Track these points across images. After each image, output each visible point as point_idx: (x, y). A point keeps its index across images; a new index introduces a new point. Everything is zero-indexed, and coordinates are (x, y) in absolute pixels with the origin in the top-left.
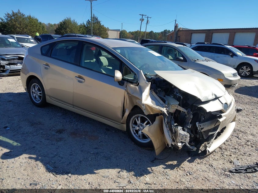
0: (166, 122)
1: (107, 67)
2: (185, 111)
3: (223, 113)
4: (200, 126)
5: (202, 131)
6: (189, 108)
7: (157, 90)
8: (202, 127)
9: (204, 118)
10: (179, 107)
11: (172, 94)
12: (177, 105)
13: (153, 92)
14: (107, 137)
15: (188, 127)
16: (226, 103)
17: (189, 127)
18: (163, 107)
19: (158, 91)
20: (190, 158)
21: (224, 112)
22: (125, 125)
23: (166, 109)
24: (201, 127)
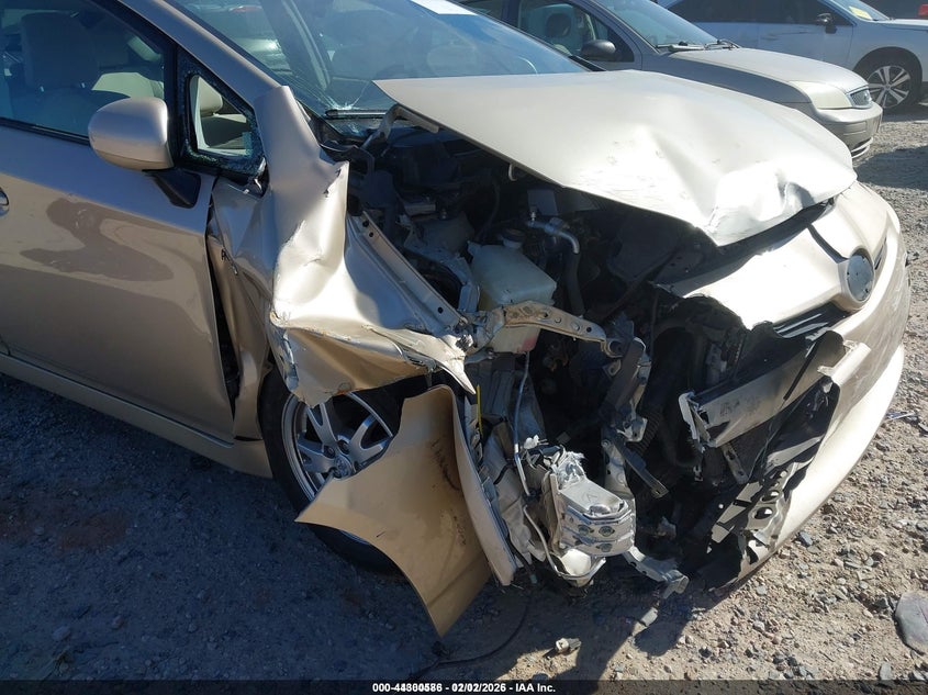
0: (471, 426)
1: (217, 115)
2: (597, 335)
3: (847, 314)
4: (705, 416)
5: (720, 440)
6: (623, 315)
7: (402, 211)
8: (715, 422)
9: (724, 365)
10: (559, 313)
11: (513, 232)
12: (539, 307)
13: (374, 227)
14: (179, 516)
15: (628, 433)
16: (861, 252)
17: (635, 435)
18: (440, 334)
19: (412, 217)
20: (651, 616)
21: (849, 308)
22: (260, 449)
23: (462, 345)
24: (712, 424)
